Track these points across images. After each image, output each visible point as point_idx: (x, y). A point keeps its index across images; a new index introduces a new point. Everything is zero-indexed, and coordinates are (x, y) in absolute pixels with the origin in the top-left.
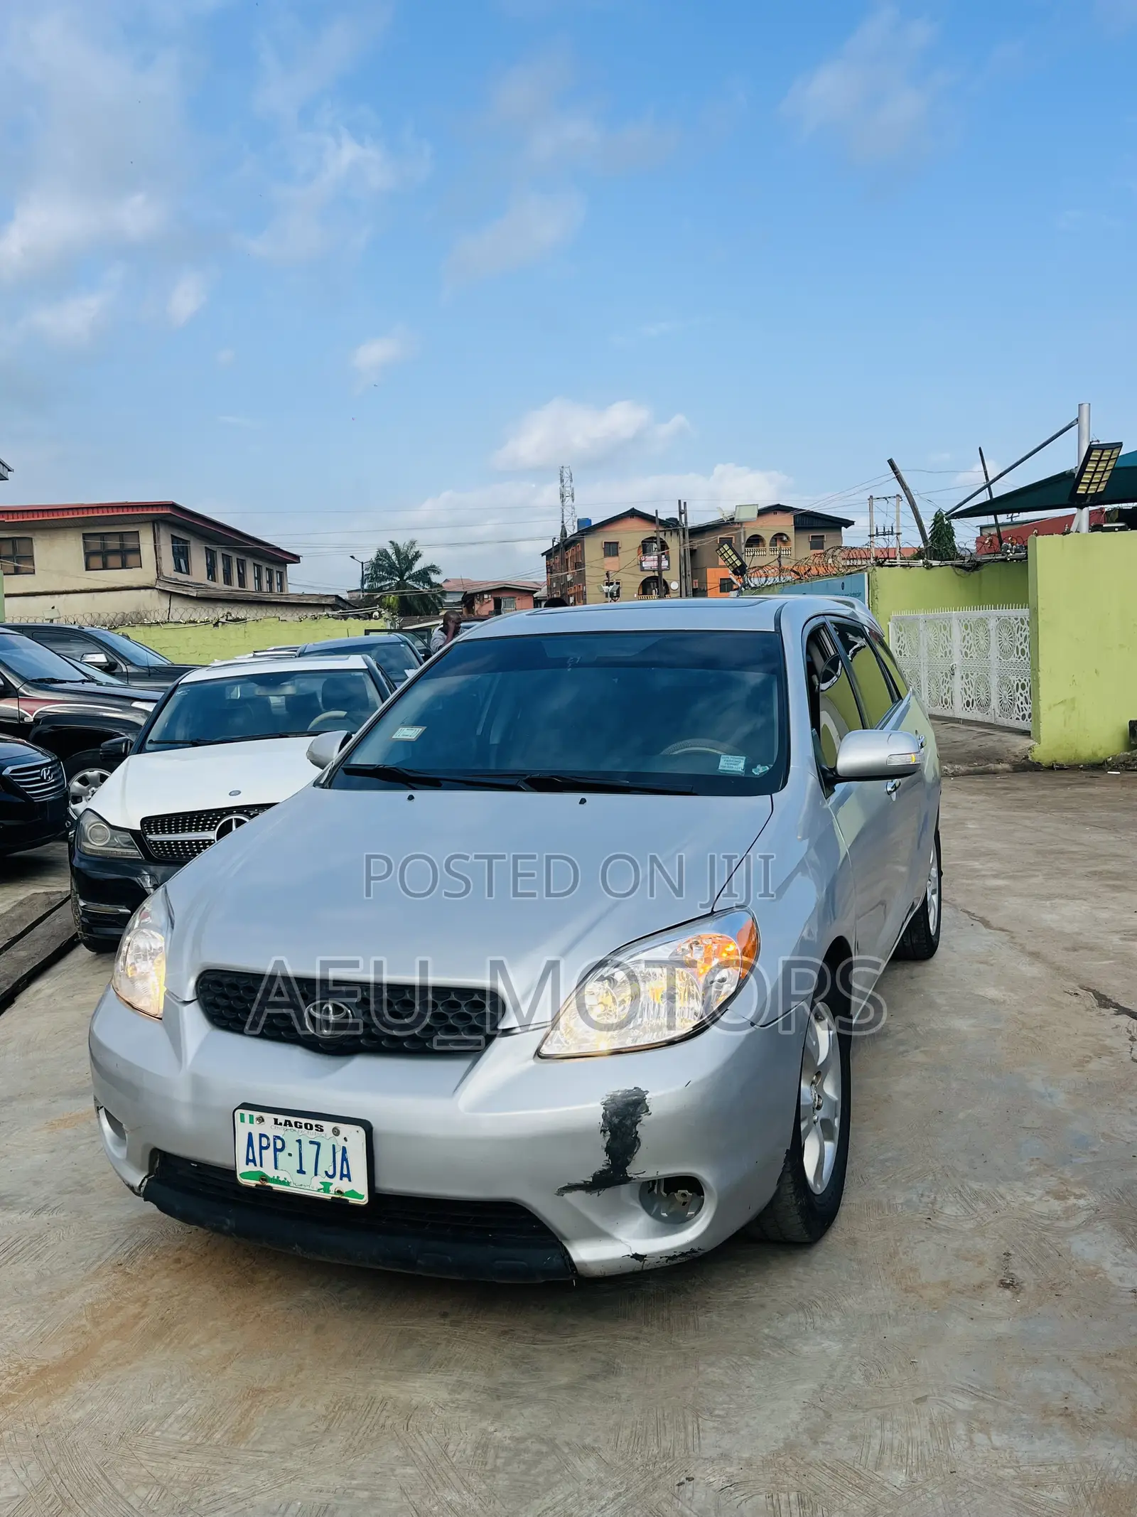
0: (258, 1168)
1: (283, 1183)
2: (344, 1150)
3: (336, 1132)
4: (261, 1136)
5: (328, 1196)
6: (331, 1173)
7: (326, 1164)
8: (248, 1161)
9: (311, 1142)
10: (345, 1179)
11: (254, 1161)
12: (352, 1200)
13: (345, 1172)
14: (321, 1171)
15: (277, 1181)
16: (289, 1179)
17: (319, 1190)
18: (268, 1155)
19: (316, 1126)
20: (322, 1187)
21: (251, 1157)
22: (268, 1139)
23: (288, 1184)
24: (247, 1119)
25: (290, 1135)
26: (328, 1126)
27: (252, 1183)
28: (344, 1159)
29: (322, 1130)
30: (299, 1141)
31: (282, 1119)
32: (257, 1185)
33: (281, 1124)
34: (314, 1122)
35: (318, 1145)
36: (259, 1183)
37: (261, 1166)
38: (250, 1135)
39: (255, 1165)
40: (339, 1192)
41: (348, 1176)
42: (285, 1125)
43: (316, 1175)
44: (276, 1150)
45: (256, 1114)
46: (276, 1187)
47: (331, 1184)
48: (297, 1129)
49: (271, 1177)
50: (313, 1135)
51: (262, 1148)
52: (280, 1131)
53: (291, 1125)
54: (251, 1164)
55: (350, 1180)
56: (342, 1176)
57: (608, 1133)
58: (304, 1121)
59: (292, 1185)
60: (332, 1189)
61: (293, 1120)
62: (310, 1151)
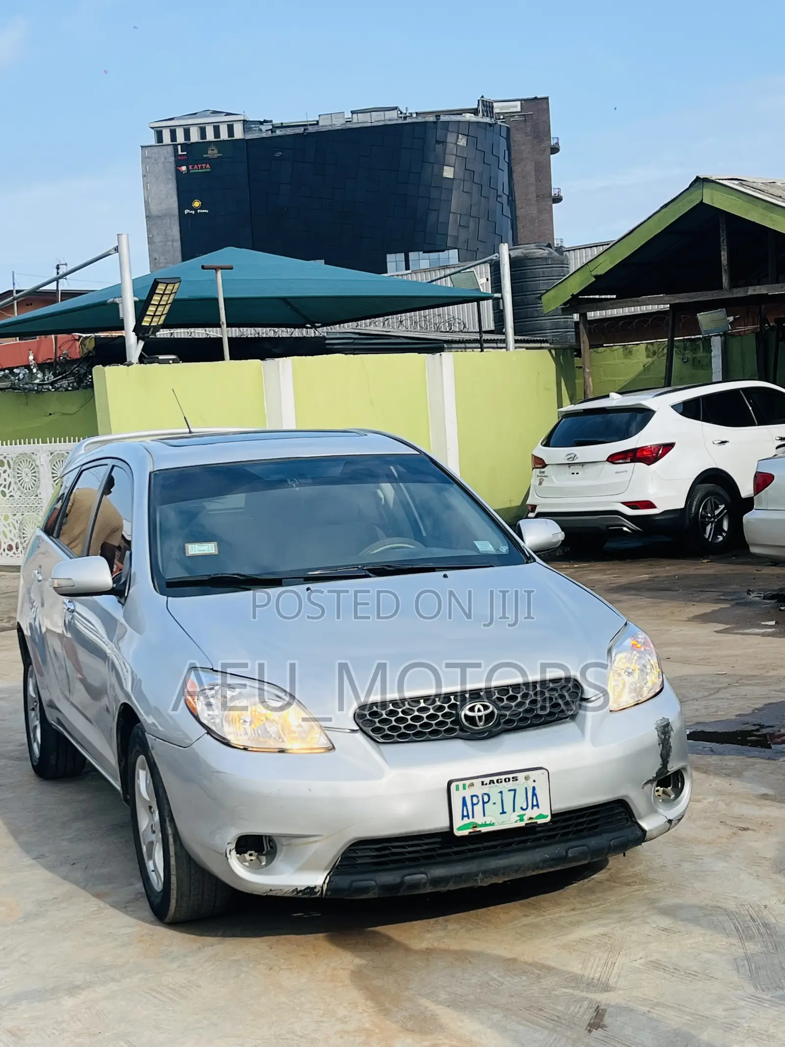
0: (471, 820)
1: (490, 825)
2: (534, 788)
3: (527, 778)
4: (472, 797)
5: (522, 824)
6: (525, 807)
7: (521, 802)
8: (463, 816)
9: (510, 790)
10: (535, 808)
11: (468, 816)
12: (540, 821)
13: (535, 803)
14: (517, 808)
15: (485, 825)
16: (494, 821)
17: (516, 822)
18: (478, 808)
19: (513, 778)
20: (519, 818)
21: (465, 814)
22: (477, 797)
23: (493, 824)
24: (461, 787)
25: (494, 790)
26: (521, 776)
27: (465, 832)
28: (534, 794)
29: (517, 780)
30: (501, 792)
31: (487, 780)
32: (470, 833)
33: (486, 784)
34: (511, 776)
35: (515, 790)
36: (471, 830)
37: (473, 817)
38: (464, 799)
39: (469, 818)
40: (531, 818)
41: (537, 805)
42: (490, 783)
43: (514, 811)
44: (484, 803)
45: (468, 782)
46: (484, 830)
47: (525, 814)
48: (498, 784)
49: (480, 823)
50: (511, 785)
51: (473, 805)
52: (486, 789)
53: (494, 783)
54: (466, 819)
55: (538, 808)
56: (533, 806)
57: (661, 745)
58: (503, 777)
59: (496, 824)
60: (526, 818)
61: (495, 778)
62: (508, 797)
